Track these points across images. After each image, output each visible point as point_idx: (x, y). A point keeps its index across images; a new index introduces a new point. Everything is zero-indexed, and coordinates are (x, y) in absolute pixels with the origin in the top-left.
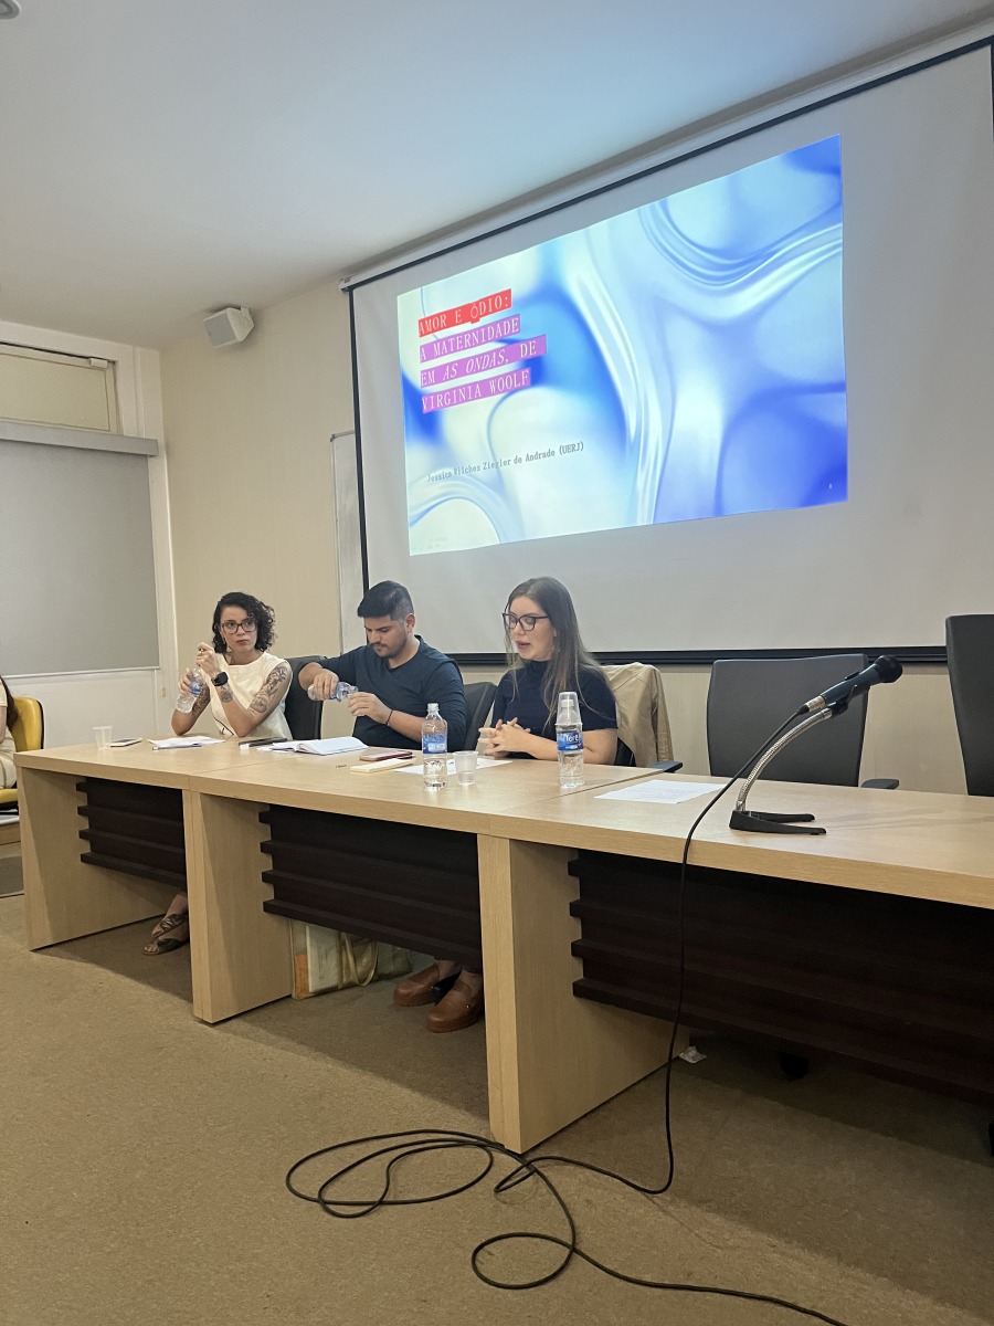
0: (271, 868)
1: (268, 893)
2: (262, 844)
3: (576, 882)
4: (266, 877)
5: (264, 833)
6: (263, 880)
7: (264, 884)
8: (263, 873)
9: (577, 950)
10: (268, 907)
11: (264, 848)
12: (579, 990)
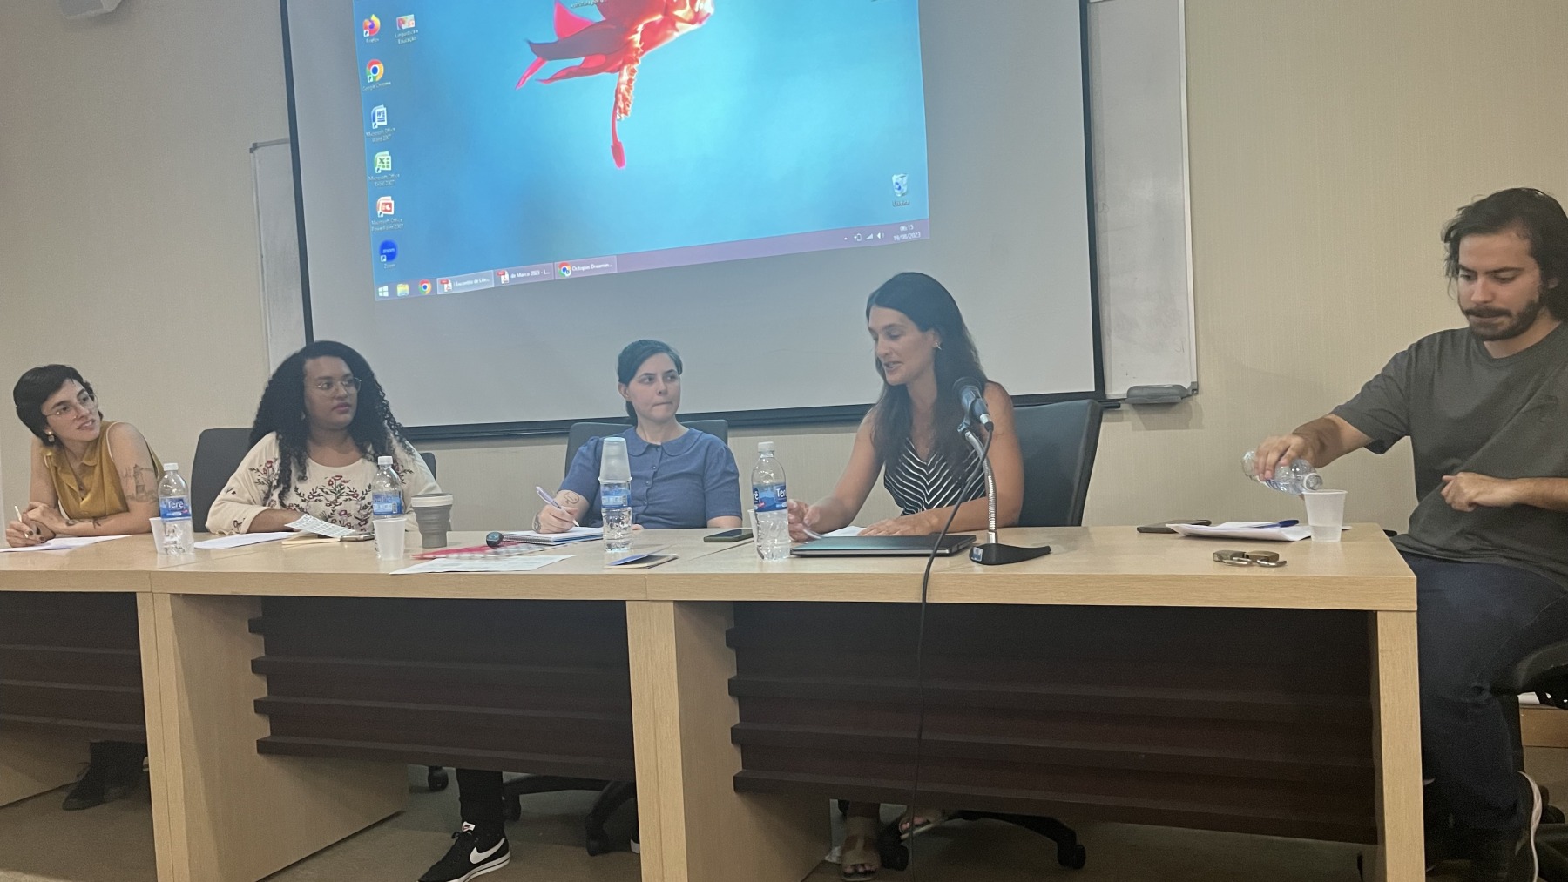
0: (265, 694)
1: (263, 728)
2: (253, 662)
3: (732, 653)
4: (260, 707)
5: (255, 648)
6: (256, 711)
7: (256, 716)
8: (255, 701)
9: (737, 736)
10: (264, 747)
11: (257, 667)
12: (740, 784)
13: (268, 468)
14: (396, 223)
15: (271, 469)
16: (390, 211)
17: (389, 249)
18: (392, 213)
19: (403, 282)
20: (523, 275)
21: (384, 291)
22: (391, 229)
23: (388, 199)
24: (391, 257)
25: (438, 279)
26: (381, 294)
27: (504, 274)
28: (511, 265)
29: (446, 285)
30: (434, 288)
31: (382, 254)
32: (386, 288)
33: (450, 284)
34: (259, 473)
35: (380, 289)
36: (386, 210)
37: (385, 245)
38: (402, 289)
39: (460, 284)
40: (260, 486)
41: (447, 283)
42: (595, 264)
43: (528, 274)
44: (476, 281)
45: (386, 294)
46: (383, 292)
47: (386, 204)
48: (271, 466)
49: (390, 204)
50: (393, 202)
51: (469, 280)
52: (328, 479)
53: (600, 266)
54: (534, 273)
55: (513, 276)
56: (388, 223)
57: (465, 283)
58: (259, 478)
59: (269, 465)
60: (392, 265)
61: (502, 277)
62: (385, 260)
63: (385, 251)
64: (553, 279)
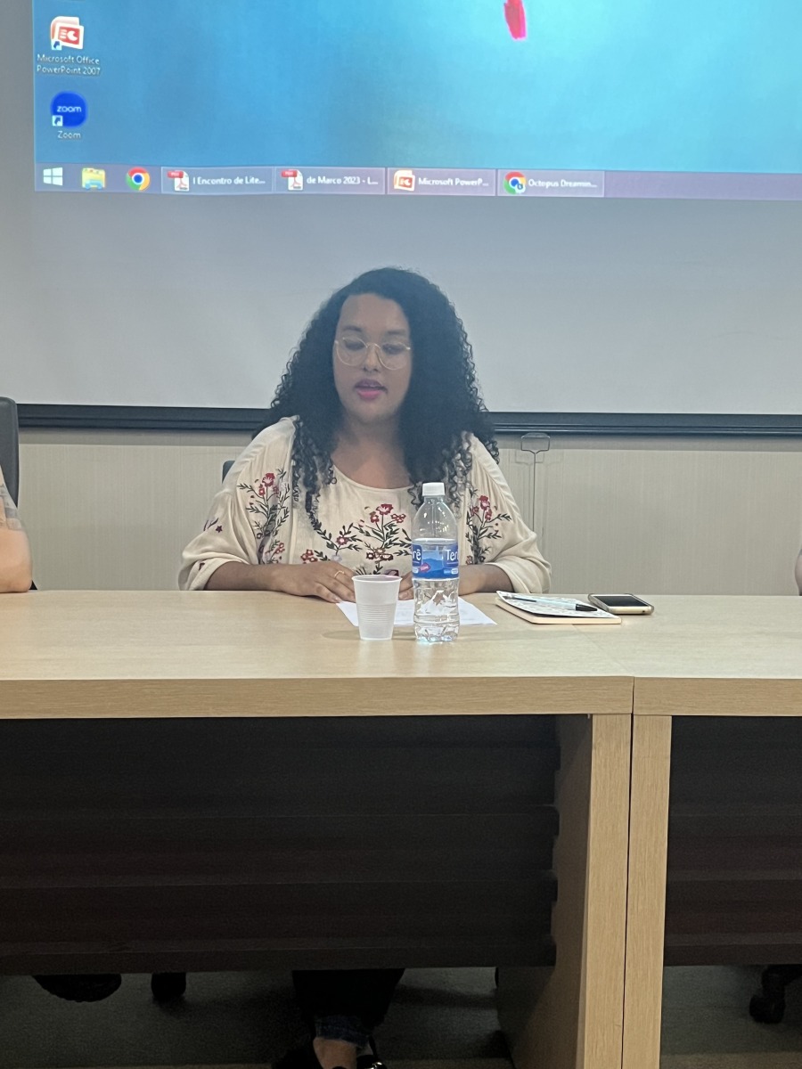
13: (267, 485)
14: (87, 64)
15: (270, 488)
16: (76, 42)
17: (71, 108)
18: (80, 46)
19: (97, 165)
20: (329, 181)
21: (54, 176)
22: (76, 74)
23: (73, 22)
24: (72, 121)
25: (162, 168)
26: (47, 180)
27: (295, 175)
28: (309, 162)
29: (177, 181)
30: (155, 181)
31: (55, 113)
32: (59, 171)
33: (186, 180)
34: (252, 493)
35: (47, 172)
36: (67, 40)
37: (63, 99)
38: (92, 177)
39: (207, 182)
40: (253, 515)
41: (181, 176)
42: (461, 179)
43: (339, 181)
44: (239, 181)
45: (59, 182)
46: (52, 176)
47: (69, 29)
48: (271, 484)
49: (77, 33)
50: (81, 29)
51: (225, 178)
52: (371, 511)
53: (467, 183)
54: (349, 180)
55: (311, 180)
56: (70, 62)
57: (214, 182)
58: (252, 500)
59: (268, 481)
60: (75, 133)
61: (291, 180)
62: (60, 124)
63: (60, 109)
64: (383, 193)
